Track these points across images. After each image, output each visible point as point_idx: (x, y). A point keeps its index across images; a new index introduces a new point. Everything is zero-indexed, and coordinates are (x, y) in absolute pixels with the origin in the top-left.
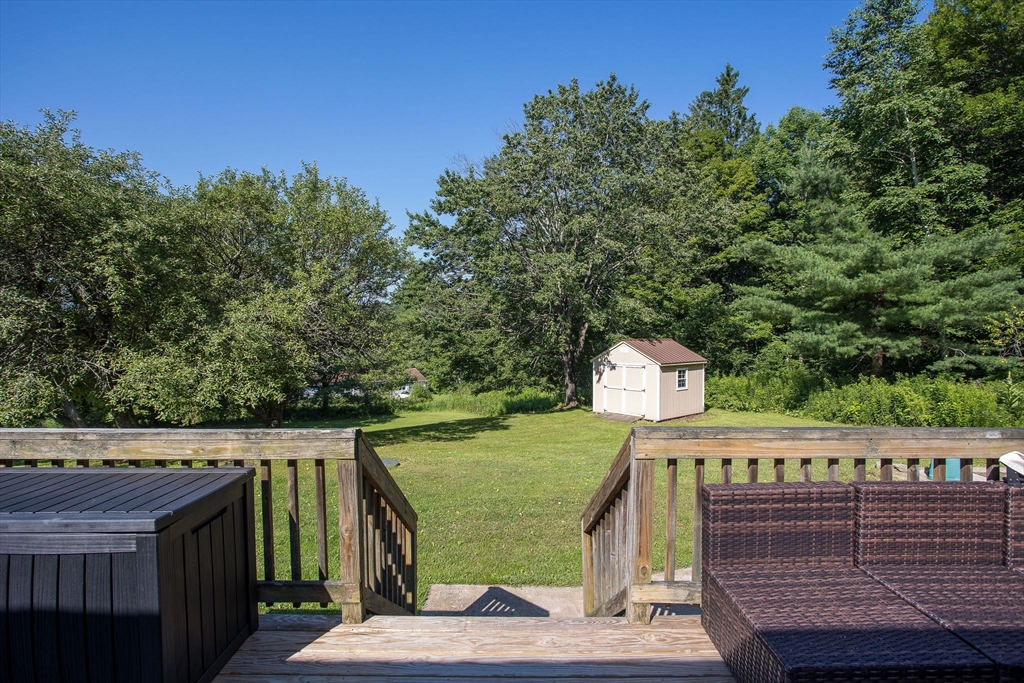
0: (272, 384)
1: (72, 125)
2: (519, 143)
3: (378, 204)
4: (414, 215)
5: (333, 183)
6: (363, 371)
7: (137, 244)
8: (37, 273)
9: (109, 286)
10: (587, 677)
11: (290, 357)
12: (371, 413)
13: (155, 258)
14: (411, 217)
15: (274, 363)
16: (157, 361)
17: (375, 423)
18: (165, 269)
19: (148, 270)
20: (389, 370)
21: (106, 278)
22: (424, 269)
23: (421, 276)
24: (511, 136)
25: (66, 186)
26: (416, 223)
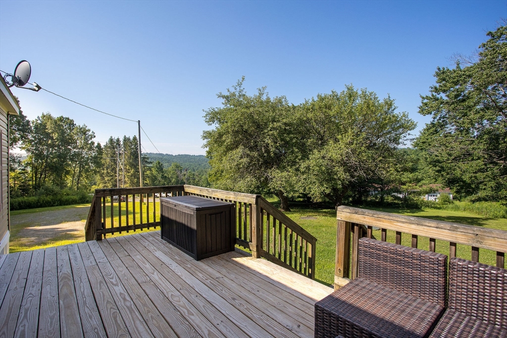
0: (325, 185)
1: (266, 91)
2: (502, 34)
3: (389, 97)
4: (425, 96)
5: (360, 92)
6: (404, 184)
7: (278, 131)
8: (252, 144)
9: (270, 147)
10: (293, 295)
11: (336, 174)
12: (406, 207)
13: (285, 135)
14: (423, 98)
15: (328, 176)
16: (285, 174)
17: (408, 212)
18: (288, 139)
19: (282, 140)
20: (420, 184)
21: (269, 144)
22: (433, 126)
23: (431, 131)
24: (493, 31)
25: (259, 113)
26: (425, 101)
